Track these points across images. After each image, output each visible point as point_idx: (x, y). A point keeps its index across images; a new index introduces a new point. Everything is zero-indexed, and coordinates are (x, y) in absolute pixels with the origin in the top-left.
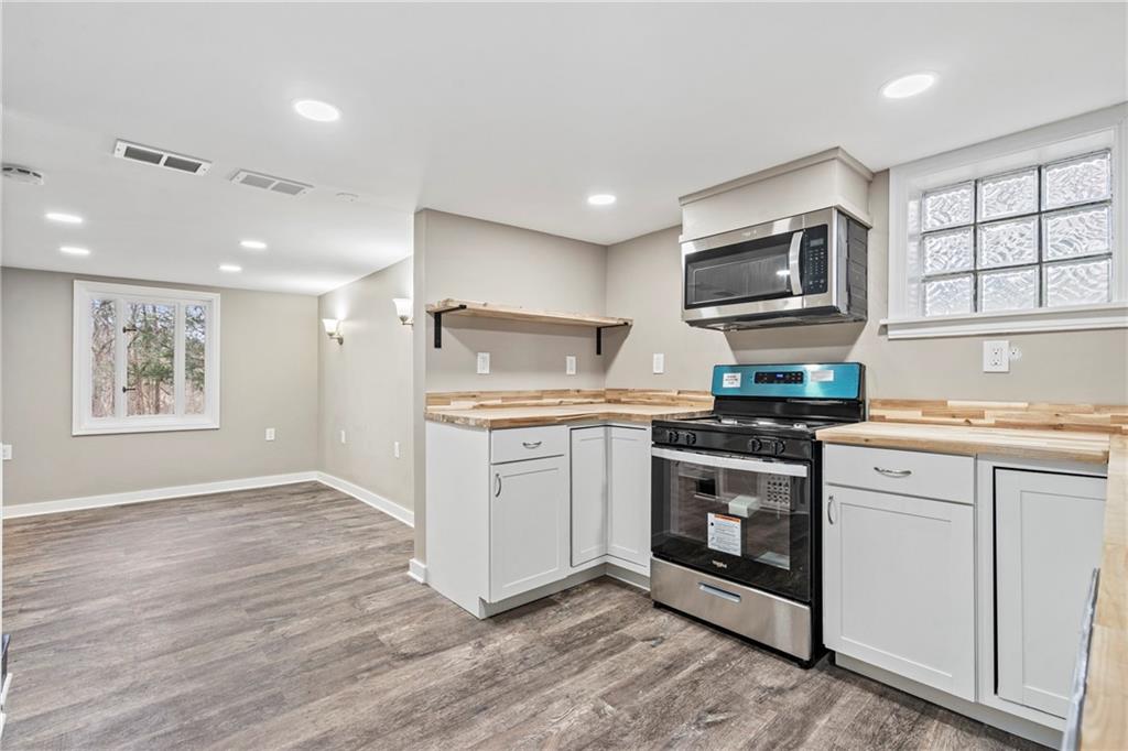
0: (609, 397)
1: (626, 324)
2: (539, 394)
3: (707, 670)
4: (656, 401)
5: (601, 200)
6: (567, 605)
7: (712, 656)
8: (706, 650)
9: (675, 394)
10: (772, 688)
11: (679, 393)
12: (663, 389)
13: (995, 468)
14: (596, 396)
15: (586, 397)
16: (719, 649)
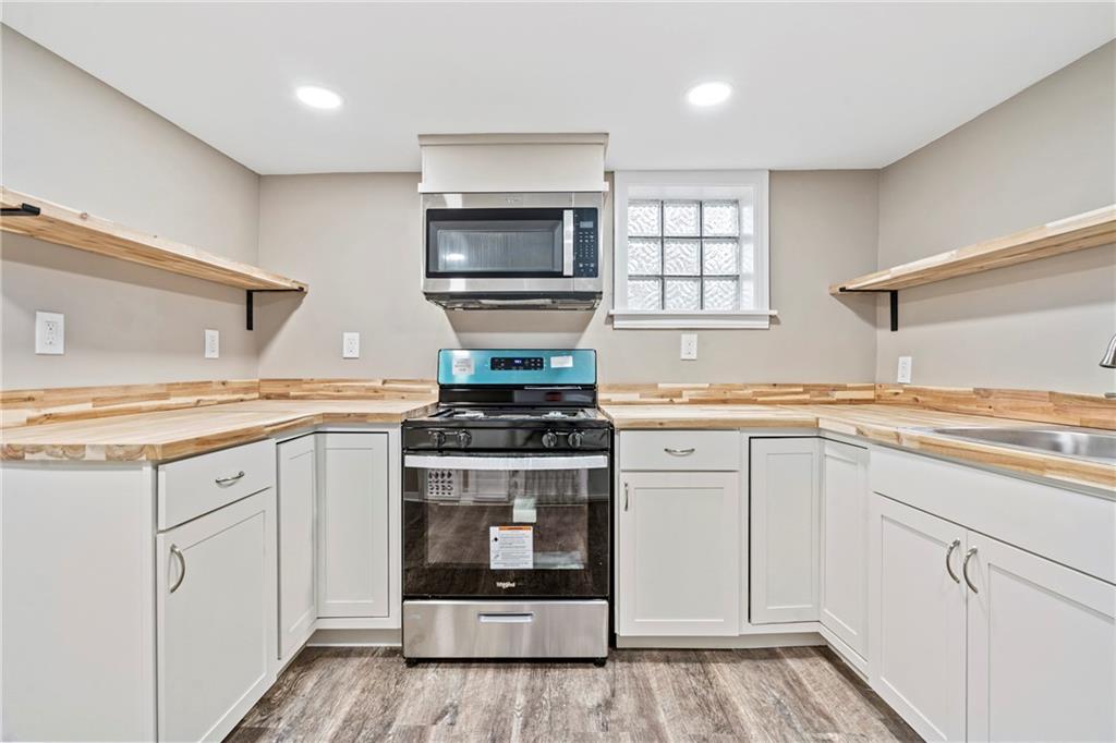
0: (267, 390)
1: (301, 289)
2: (164, 391)
3: (532, 721)
4: (349, 393)
5: (318, 98)
6: (282, 725)
7: (521, 700)
8: (510, 696)
9: (379, 384)
10: (599, 706)
11: (384, 382)
12: (354, 377)
13: (750, 438)
14: (247, 390)
15: (235, 391)
16: (519, 686)
